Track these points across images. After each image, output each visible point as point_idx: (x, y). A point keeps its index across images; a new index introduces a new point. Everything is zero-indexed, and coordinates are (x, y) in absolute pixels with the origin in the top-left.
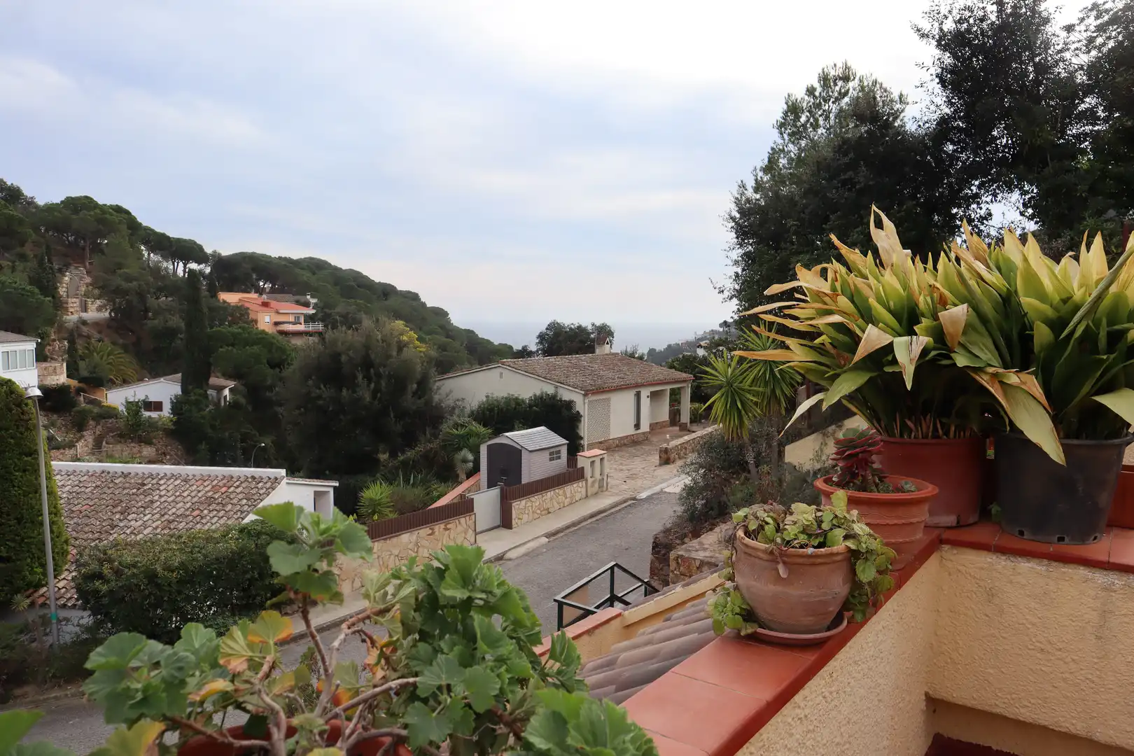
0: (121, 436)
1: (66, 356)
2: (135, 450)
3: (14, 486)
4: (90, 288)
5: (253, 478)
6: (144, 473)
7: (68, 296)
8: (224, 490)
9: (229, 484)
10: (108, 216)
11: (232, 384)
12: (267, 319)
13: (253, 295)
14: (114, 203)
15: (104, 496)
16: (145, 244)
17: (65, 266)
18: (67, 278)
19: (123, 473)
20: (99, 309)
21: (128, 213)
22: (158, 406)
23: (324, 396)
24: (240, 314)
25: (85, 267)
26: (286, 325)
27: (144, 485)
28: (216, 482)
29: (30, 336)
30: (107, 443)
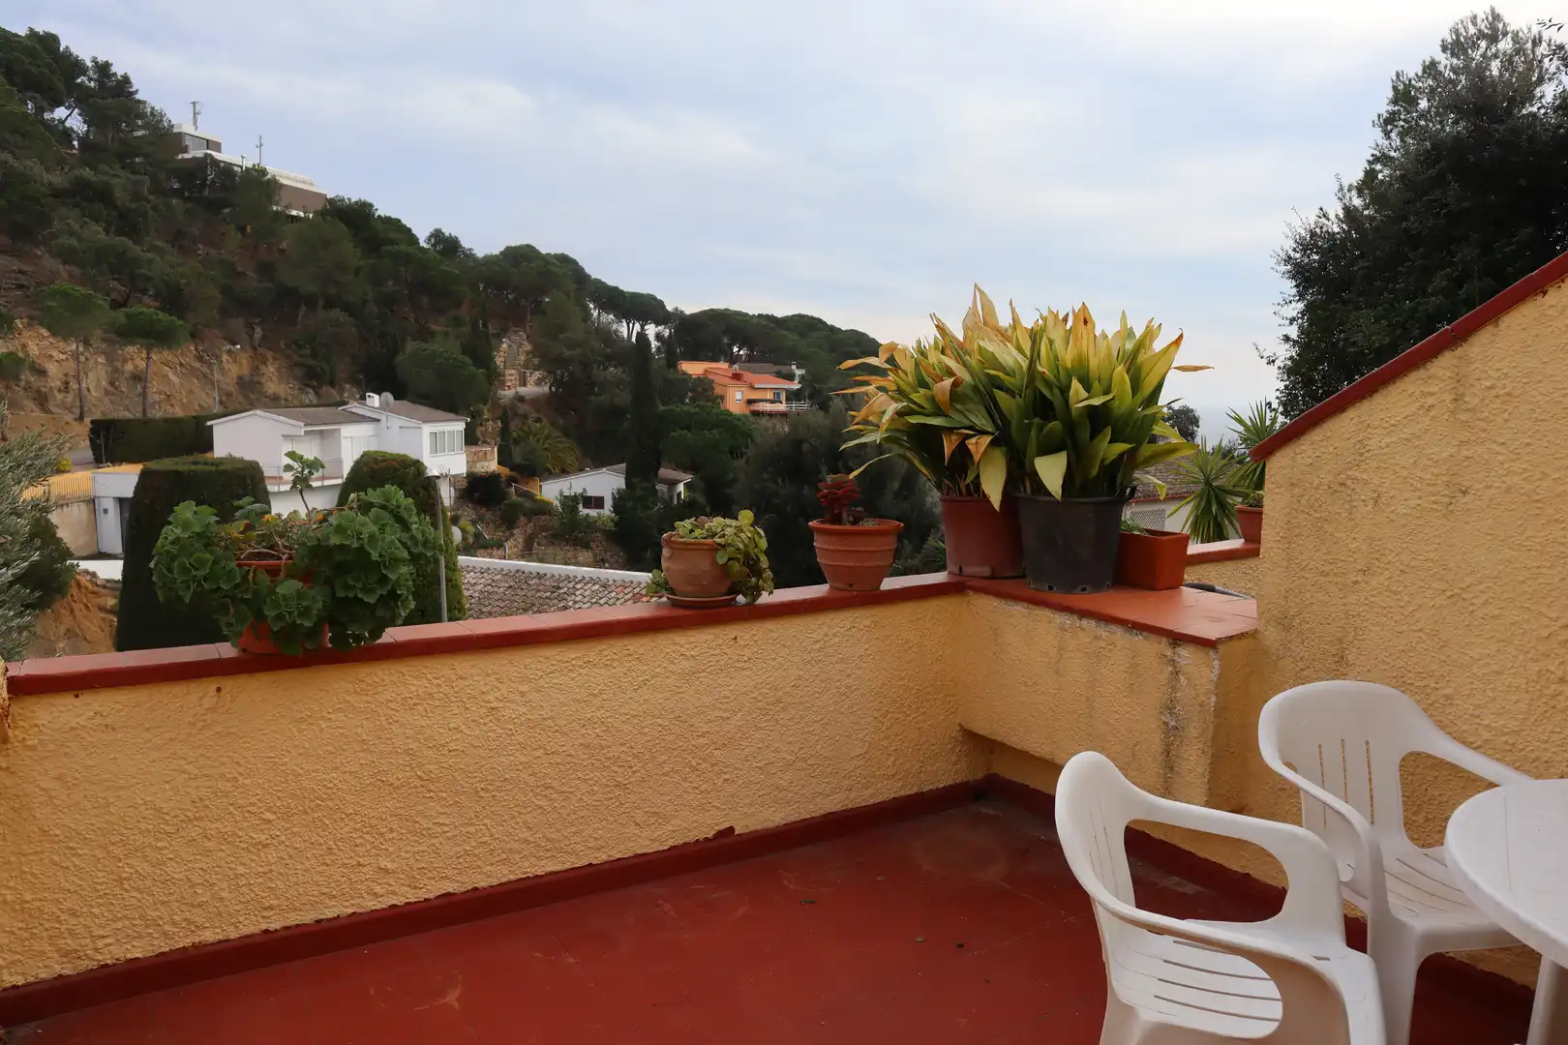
0: (554, 536)
1: (498, 439)
2: (570, 555)
4: (530, 356)
6: (560, 576)
7: (505, 368)
10: (551, 268)
11: (688, 478)
12: (738, 396)
13: (723, 365)
14: (559, 252)
15: (516, 598)
16: (594, 301)
17: (502, 330)
18: (505, 345)
19: (538, 574)
20: (539, 382)
21: (574, 262)
22: (598, 503)
23: (781, 494)
24: (703, 388)
25: (525, 332)
26: (761, 404)
27: (560, 588)
28: (638, 589)
29: (461, 415)
30: (539, 544)
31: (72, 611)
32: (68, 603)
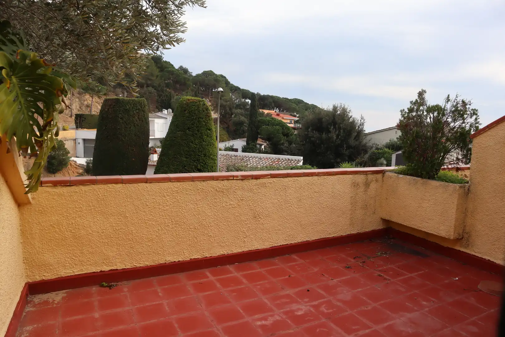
3: (204, 141)
4: (211, 106)
5: (289, 159)
8: (277, 162)
9: (279, 161)
10: (218, 78)
11: (265, 144)
13: (273, 111)
19: (234, 155)
21: (225, 77)
22: (236, 150)
23: (314, 136)
26: (287, 124)
28: (273, 159)
31: (69, 173)
32: (68, 170)
